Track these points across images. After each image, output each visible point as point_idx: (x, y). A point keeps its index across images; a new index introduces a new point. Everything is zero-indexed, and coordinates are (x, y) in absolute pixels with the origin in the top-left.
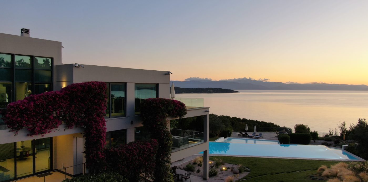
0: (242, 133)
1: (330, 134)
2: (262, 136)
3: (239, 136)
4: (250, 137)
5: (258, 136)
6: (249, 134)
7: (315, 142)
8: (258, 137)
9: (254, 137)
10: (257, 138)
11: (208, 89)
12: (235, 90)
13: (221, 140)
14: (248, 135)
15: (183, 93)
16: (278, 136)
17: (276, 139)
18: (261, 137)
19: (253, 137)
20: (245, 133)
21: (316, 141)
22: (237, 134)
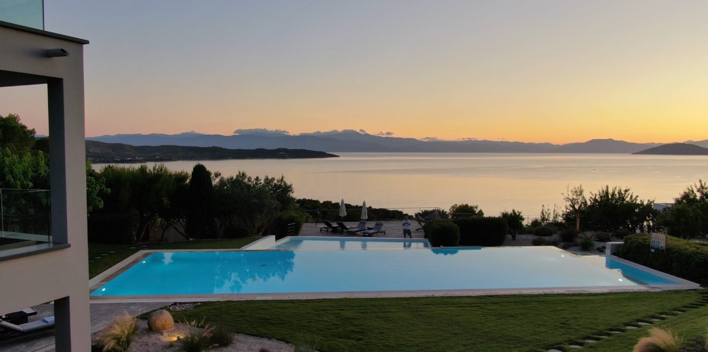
0: (329, 225)
1: (543, 219)
2: (383, 229)
3: (322, 232)
4: (352, 234)
5: (371, 229)
6: (348, 227)
7: (514, 238)
8: (371, 231)
9: (362, 232)
10: (370, 235)
11: (279, 150)
12: (330, 153)
13: (268, 243)
14: (347, 229)
15: (230, 159)
16: (424, 228)
17: (419, 237)
18: (378, 232)
19: (359, 233)
20: (338, 224)
21: (518, 237)
22: (318, 227)
